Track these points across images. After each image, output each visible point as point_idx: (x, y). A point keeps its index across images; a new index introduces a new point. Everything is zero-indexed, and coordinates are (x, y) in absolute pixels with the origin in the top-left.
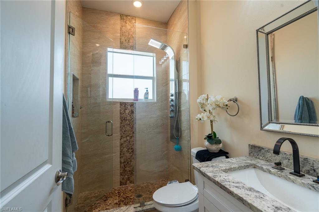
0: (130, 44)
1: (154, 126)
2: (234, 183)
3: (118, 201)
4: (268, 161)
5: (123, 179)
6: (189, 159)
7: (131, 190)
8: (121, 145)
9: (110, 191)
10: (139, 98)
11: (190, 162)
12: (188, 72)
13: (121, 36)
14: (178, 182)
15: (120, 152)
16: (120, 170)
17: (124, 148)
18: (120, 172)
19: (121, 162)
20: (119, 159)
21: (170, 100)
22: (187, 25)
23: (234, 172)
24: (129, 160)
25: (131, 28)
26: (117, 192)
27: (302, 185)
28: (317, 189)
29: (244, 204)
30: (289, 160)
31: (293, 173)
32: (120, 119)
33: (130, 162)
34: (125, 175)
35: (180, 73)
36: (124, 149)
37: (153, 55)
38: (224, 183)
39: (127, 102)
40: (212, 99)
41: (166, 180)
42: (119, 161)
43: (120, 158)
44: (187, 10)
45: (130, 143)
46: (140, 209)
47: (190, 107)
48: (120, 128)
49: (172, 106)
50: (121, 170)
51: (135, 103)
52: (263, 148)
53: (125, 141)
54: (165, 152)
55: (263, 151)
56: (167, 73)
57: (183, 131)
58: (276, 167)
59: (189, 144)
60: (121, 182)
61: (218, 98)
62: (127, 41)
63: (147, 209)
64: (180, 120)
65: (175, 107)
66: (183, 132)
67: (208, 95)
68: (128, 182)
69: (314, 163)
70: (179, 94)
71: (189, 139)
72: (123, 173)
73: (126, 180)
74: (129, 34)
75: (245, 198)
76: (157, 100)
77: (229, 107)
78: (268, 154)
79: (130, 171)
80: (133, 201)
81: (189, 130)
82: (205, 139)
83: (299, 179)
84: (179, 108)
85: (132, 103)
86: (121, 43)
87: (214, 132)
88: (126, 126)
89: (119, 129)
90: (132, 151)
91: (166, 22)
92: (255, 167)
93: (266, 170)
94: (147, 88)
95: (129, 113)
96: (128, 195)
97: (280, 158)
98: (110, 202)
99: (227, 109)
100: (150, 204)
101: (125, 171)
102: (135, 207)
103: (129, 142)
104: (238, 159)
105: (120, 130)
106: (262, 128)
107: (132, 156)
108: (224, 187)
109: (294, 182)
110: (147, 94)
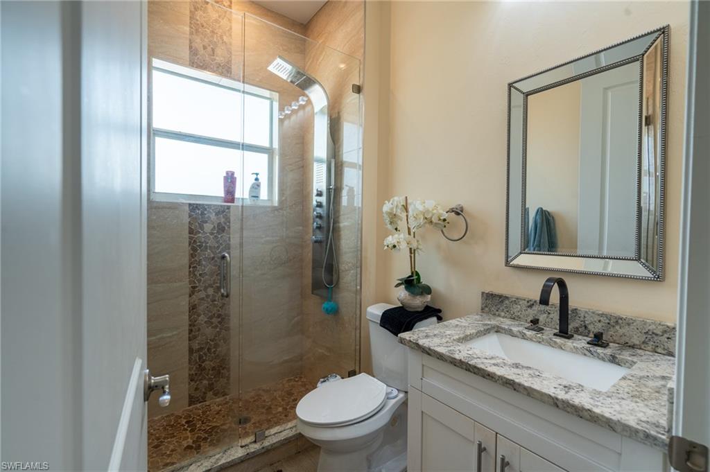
0: (217, 58)
1: (272, 262)
2: (486, 359)
3: (192, 441)
4: (514, 319)
5: (196, 389)
6: (356, 329)
7: (220, 410)
8: (193, 309)
9: (165, 423)
10: (238, 195)
11: (358, 335)
12: (361, 146)
13: (191, 33)
14: (338, 377)
15: (190, 325)
16: (190, 370)
17: (199, 315)
18: (189, 375)
19: (191, 351)
20: (187, 342)
21: (315, 203)
22: (362, 42)
23: (472, 341)
24: (211, 343)
25: (219, 17)
26: (184, 423)
27: (574, 351)
28: (595, 354)
29: (515, 390)
30: (549, 313)
31: (558, 333)
32: (190, 245)
33: (214, 347)
34: (201, 379)
35: (339, 148)
36: (200, 318)
37: (271, 94)
38: (473, 361)
39: (207, 205)
40: (417, 206)
41: (297, 379)
42: (187, 348)
43: (190, 340)
44: (363, 9)
45: (216, 303)
46: (257, 446)
47: (362, 222)
48: (190, 267)
49: (320, 217)
50: (193, 368)
51: (229, 208)
52: (507, 298)
53: (203, 299)
54: (296, 319)
55: (507, 302)
56: (303, 143)
57: (343, 271)
58: (533, 327)
59: (358, 297)
60: (191, 397)
61: (430, 204)
62: (209, 49)
63: (272, 445)
64: (338, 248)
65: (325, 219)
66: (342, 275)
67: (406, 197)
68: (210, 394)
69: (586, 315)
70: (334, 192)
71: (358, 287)
72: (196, 374)
73: (203, 390)
74: (213, 32)
75: (517, 381)
76: (281, 202)
77: (448, 223)
78: (515, 306)
79: (213, 369)
80: (230, 434)
81: (359, 269)
82: (398, 285)
83: (569, 343)
84: (336, 222)
85: (221, 206)
86: (193, 51)
87: (416, 272)
88: (204, 263)
89: (187, 270)
90: (220, 322)
91: (305, 23)
92: (498, 330)
93: (518, 333)
94: (257, 174)
95: (212, 230)
96: (214, 424)
97: (535, 312)
98: (172, 447)
99: (445, 226)
100: (277, 433)
101: (201, 369)
102: (243, 444)
103: (212, 301)
104: (468, 319)
105: (190, 272)
106: (507, 263)
107: (219, 333)
108: (475, 367)
109: (561, 348)
110: (256, 186)
